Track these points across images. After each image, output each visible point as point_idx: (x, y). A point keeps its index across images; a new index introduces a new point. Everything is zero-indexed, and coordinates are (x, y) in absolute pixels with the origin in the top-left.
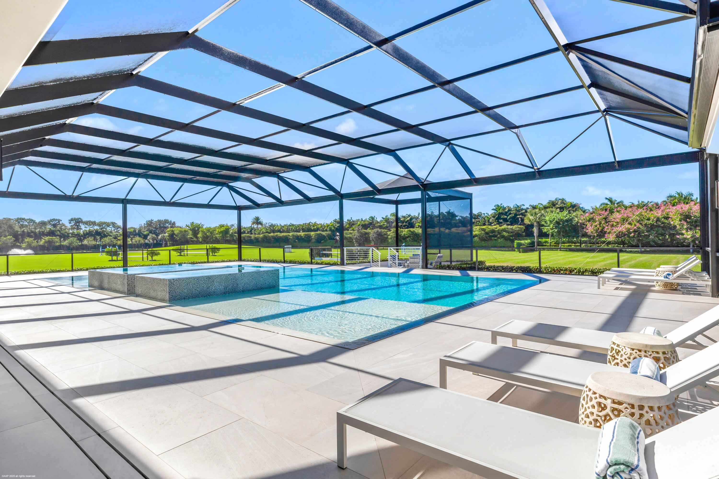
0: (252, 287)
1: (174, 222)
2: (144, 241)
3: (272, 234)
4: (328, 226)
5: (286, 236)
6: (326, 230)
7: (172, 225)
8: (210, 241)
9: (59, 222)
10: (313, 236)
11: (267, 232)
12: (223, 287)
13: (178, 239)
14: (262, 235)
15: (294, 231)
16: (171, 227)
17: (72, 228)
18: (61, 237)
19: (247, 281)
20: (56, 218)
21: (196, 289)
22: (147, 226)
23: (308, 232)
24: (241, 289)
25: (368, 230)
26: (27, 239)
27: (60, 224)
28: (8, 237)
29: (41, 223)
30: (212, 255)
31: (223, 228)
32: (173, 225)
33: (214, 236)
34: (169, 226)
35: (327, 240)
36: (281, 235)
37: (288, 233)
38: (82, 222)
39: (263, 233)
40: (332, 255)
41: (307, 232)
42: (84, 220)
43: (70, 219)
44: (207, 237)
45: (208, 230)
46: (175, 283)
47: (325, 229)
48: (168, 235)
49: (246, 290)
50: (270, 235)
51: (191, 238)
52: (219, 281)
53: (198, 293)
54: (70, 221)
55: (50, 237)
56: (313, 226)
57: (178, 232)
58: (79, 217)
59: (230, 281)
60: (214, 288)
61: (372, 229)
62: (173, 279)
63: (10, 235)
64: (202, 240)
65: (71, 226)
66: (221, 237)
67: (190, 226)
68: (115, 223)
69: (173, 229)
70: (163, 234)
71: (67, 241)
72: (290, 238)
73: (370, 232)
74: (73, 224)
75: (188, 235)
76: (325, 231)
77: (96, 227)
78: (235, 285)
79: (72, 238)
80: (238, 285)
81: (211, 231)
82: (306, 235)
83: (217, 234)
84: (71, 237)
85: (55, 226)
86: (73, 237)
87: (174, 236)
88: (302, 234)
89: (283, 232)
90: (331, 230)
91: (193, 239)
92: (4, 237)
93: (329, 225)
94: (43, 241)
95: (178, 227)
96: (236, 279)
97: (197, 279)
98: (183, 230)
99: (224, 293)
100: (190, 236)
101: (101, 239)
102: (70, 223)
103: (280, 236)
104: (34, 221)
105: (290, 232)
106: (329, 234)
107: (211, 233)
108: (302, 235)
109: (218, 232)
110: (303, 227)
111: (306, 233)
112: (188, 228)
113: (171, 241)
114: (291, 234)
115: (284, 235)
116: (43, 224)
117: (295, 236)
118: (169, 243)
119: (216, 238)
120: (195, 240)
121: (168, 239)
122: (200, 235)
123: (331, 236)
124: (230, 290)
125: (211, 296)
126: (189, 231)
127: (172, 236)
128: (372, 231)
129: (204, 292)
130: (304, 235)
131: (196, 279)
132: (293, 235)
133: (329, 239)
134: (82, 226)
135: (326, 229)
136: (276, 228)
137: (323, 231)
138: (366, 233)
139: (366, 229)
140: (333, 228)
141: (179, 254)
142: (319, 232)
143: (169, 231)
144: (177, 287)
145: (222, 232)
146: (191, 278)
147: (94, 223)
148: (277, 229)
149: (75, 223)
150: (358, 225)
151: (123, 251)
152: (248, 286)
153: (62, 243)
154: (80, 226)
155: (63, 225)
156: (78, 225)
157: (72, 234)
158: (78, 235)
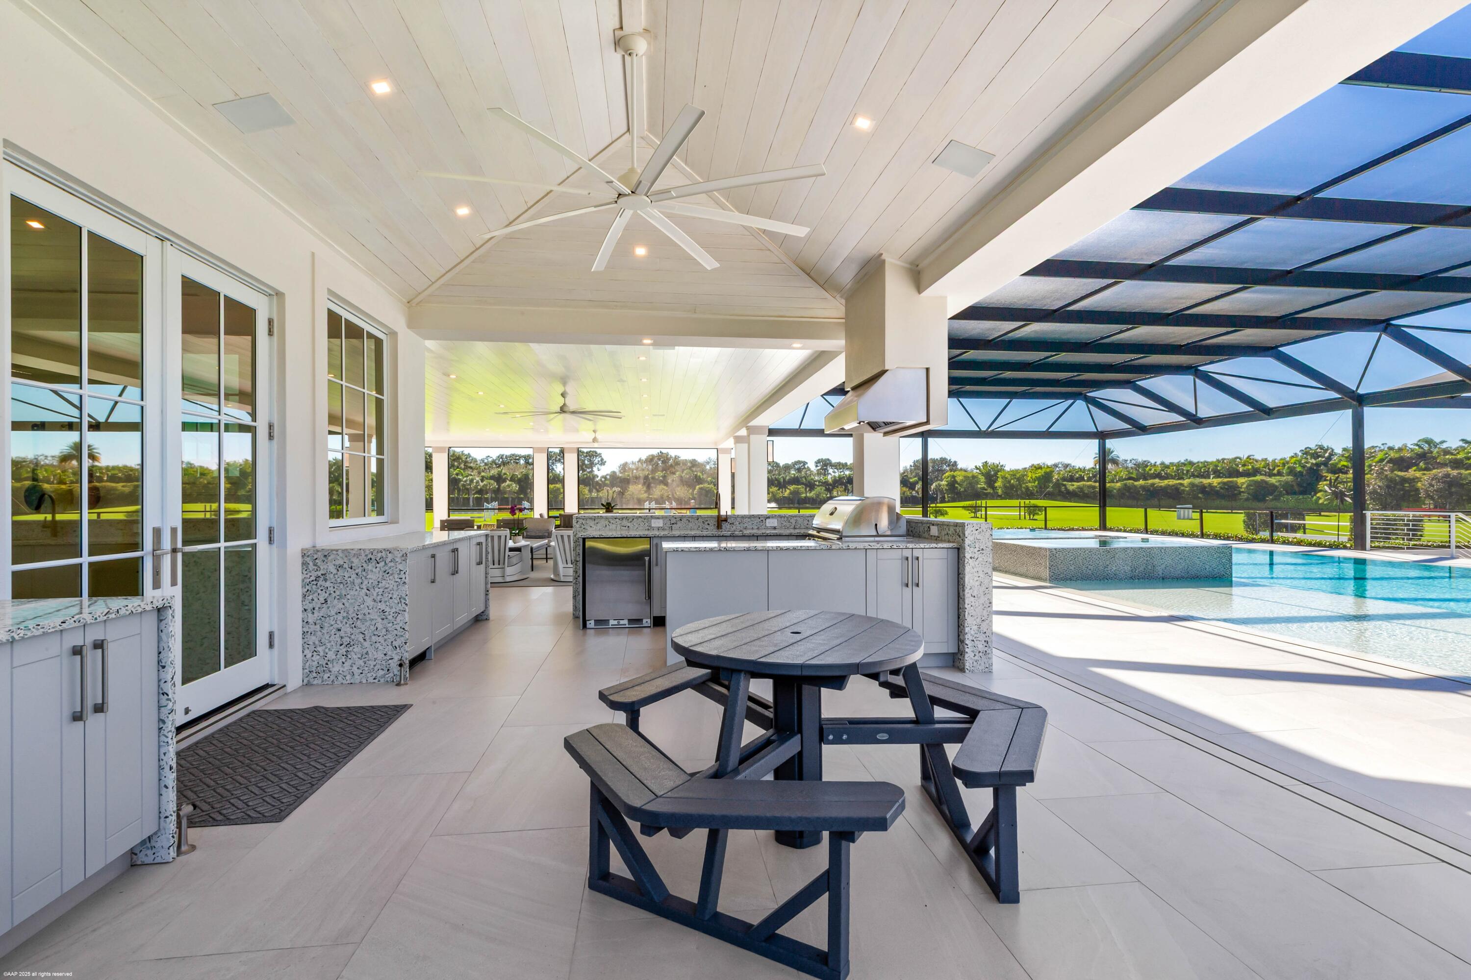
0: (1179, 572)
1: (955, 462)
2: (911, 493)
3: (1141, 482)
4: (1284, 465)
5: (1173, 486)
6: (1279, 474)
7: (951, 467)
8: (1018, 495)
10: (1245, 486)
11: (1130, 478)
12: (1129, 568)
13: (962, 490)
14: (1119, 484)
15: (1193, 476)
16: (951, 470)
17: (819, 473)
18: (806, 486)
19: (1170, 561)
20: (800, 460)
21: (1087, 568)
22: (915, 469)
23: (1230, 477)
24: (1160, 574)
25: (1412, 473)
27: (805, 468)
30: (1030, 519)
31: (1040, 471)
32: (953, 466)
33: (1024, 486)
34: (948, 468)
35: (1281, 495)
36: (1162, 484)
37: (1179, 479)
38: (830, 464)
39: (1121, 480)
40: (1305, 529)
41: (1226, 477)
42: (834, 461)
43: (816, 460)
44: (1012, 486)
45: (1014, 473)
46: (1057, 555)
47: (1275, 471)
48: (946, 483)
49: (1168, 577)
50: (1136, 483)
51: (984, 489)
52: (1124, 558)
53: (1090, 572)
54: (816, 463)
55: (796, 486)
56: (1244, 465)
57: (961, 478)
58: (827, 457)
59: (1142, 559)
60: (1114, 568)
61: (1426, 469)
62: (1055, 549)
64: (1003, 492)
65: (818, 470)
66: (1036, 487)
67: (982, 467)
69: (955, 474)
70: (939, 482)
71: (813, 493)
72: (1184, 490)
73: (1417, 478)
74: (820, 467)
75: (977, 483)
76: (1275, 475)
78: (1150, 567)
79: (819, 488)
80: (1154, 566)
81: (1018, 475)
82: (1224, 483)
83: (1030, 482)
84: (818, 486)
85: (799, 470)
86: (821, 485)
87: (956, 485)
88: (1215, 481)
89: (1167, 477)
90: (1291, 471)
91: (986, 490)
93: (1288, 463)
94: (788, 491)
95: (961, 469)
96: (1151, 556)
97: (1090, 552)
98: (970, 475)
99: (1131, 577)
100: (982, 484)
102: (817, 466)
103: (1161, 486)
105: (1182, 478)
106: (1287, 483)
107: (1018, 479)
108: (1215, 484)
109: (1031, 478)
110: (1217, 466)
111: (1226, 480)
112: (978, 471)
113: (951, 493)
114: (1186, 482)
115: (1170, 483)
116: (787, 467)
117: (1197, 486)
118: (948, 497)
119: (1027, 488)
120: (990, 493)
121: (946, 489)
122: (998, 484)
123: (1292, 486)
124: (1140, 574)
125: (1110, 581)
126: (980, 476)
127: (952, 484)
128: (1424, 474)
129: (1099, 572)
130: (1219, 484)
131: (1087, 552)
132: (1192, 485)
133: (1288, 494)
135: (1278, 470)
136: (1150, 470)
137: (1271, 475)
138: (1404, 480)
139: (1407, 469)
140: (1299, 469)
141: (973, 515)
142: (1259, 478)
143: (948, 477)
144: (1060, 561)
145: (1038, 479)
146: (1080, 549)
148: (1152, 472)
149: (823, 466)
150: (1377, 459)
151: (923, 507)
152: (1172, 570)
153: (808, 495)
154: (828, 471)
155: (809, 469)
156: (826, 469)
157: (819, 482)
158: (826, 484)
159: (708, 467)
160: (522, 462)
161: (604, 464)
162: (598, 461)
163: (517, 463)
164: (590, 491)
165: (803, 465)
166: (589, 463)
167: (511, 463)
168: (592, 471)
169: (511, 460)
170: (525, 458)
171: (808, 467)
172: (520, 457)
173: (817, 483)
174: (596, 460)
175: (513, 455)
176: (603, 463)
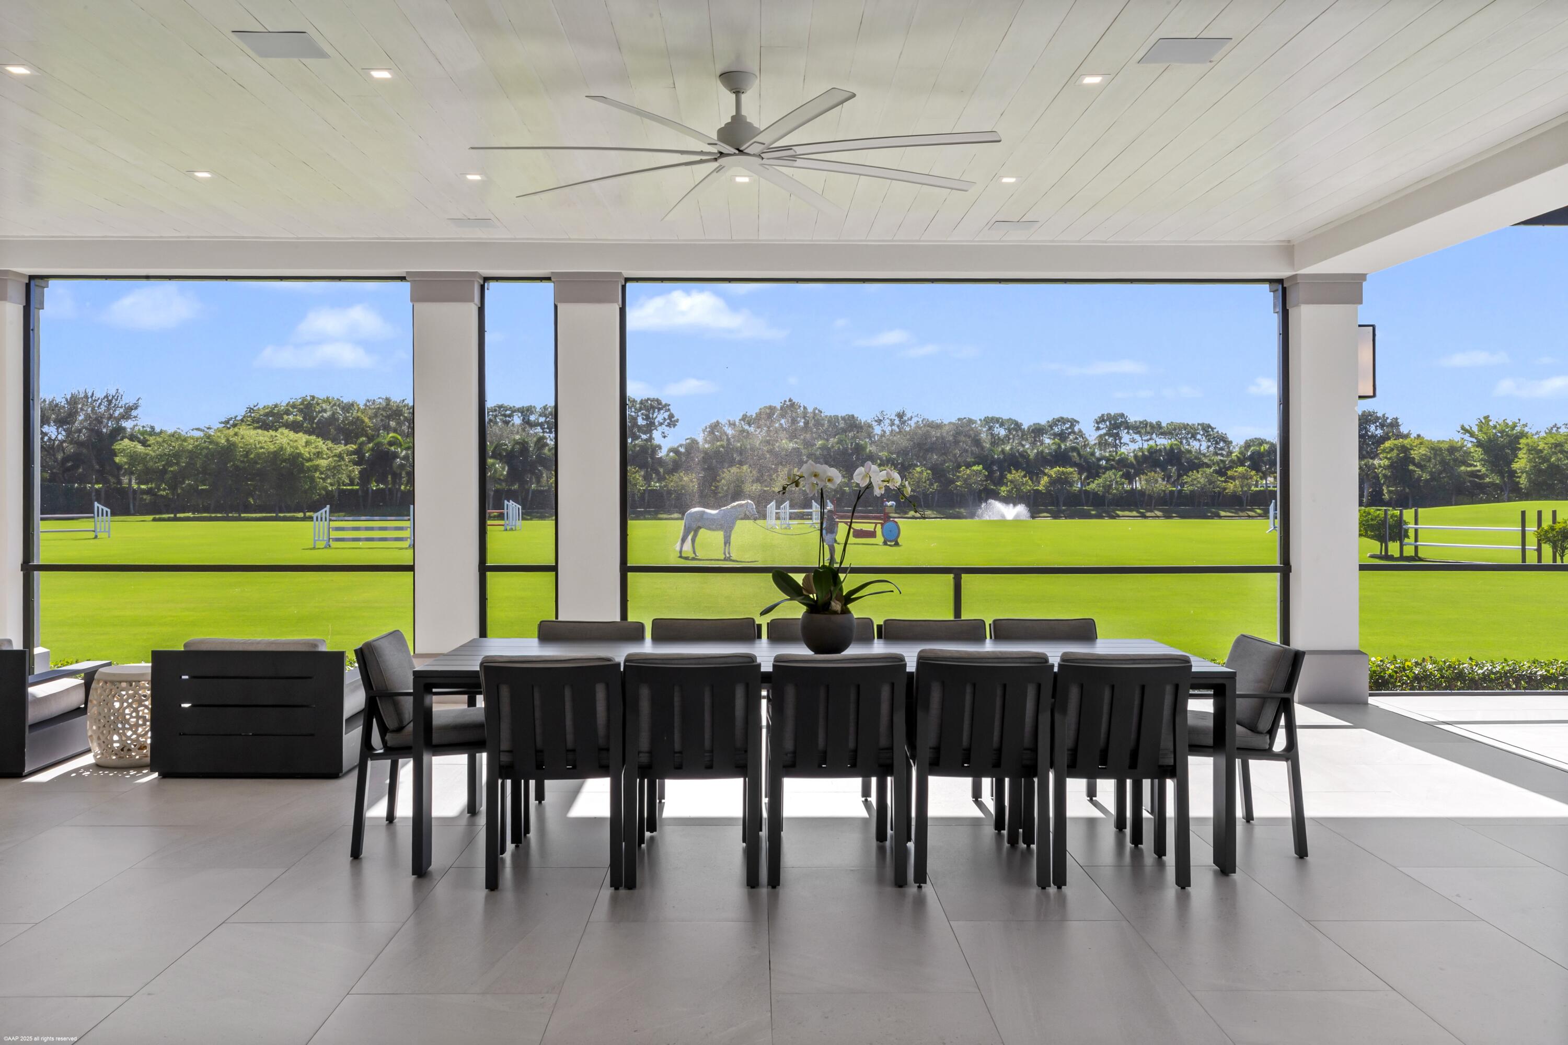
1: (1399, 420)
7: (1394, 430)
9: (1072, 426)
13: (1426, 476)
16: (1392, 436)
17: (1102, 444)
18: (1081, 469)
20: (1065, 416)
26: (1010, 473)
27: (1074, 432)
28: (975, 468)
29: (1033, 431)
32: (1397, 427)
34: (1383, 432)
38: (1128, 426)
42: (1133, 418)
43: (1097, 415)
48: (1387, 462)
51: (1479, 477)
54: (1098, 423)
55: (1061, 469)
57: (1418, 452)
58: (1119, 411)
63: (979, 464)
64: (1531, 482)
65: (1101, 436)
67: (1475, 429)
68: (1209, 426)
69: (1402, 444)
71: (1097, 480)
74: (1104, 431)
75: (1464, 462)
77: (1163, 442)
79: (1108, 473)
84: (1106, 468)
85: (1062, 436)
86: (1111, 467)
87: (1411, 467)
91: (1485, 479)
92: (967, 468)
94: (1045, 480)
100: (1473, 466)
101: (1180, 476)
102: (1098, 429)
104: (1018, 426)
112: (1465, 438)
113: (1395, 485)
116: (1038, 431)
118: (1390, 492)
121: (1385, 476)
126: (1472, 448)
127: (1401, 466)
134: (1125, 437)
143: (1392, 450)
147: (1156, 429)
149: (1109, 430)
153: (1087, 487)
154: (1120, 439)
155: (1080, 433)
156: (1117, 434)
157: (1108, 460)
158: (1122, 463)
159: (877, 430)
160: (517, 420)
161: (675, 426)
162: (665, 419)
163: (507, 423)
164: (647, 478)
165: (1070, 427)
166: (644, 423)
167: (496, 423)
168: (651, 438)
169: (496, 416)
170: (522, 413)
171: (1080, 431)
172: (514, 411)
173: (1103, 463)
174: (660, 417)
175: (500, 407)
176: (672, 422)
